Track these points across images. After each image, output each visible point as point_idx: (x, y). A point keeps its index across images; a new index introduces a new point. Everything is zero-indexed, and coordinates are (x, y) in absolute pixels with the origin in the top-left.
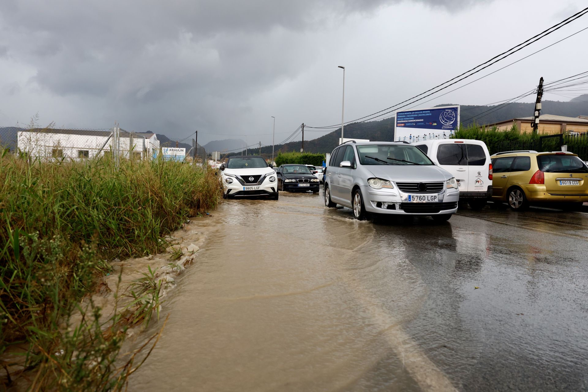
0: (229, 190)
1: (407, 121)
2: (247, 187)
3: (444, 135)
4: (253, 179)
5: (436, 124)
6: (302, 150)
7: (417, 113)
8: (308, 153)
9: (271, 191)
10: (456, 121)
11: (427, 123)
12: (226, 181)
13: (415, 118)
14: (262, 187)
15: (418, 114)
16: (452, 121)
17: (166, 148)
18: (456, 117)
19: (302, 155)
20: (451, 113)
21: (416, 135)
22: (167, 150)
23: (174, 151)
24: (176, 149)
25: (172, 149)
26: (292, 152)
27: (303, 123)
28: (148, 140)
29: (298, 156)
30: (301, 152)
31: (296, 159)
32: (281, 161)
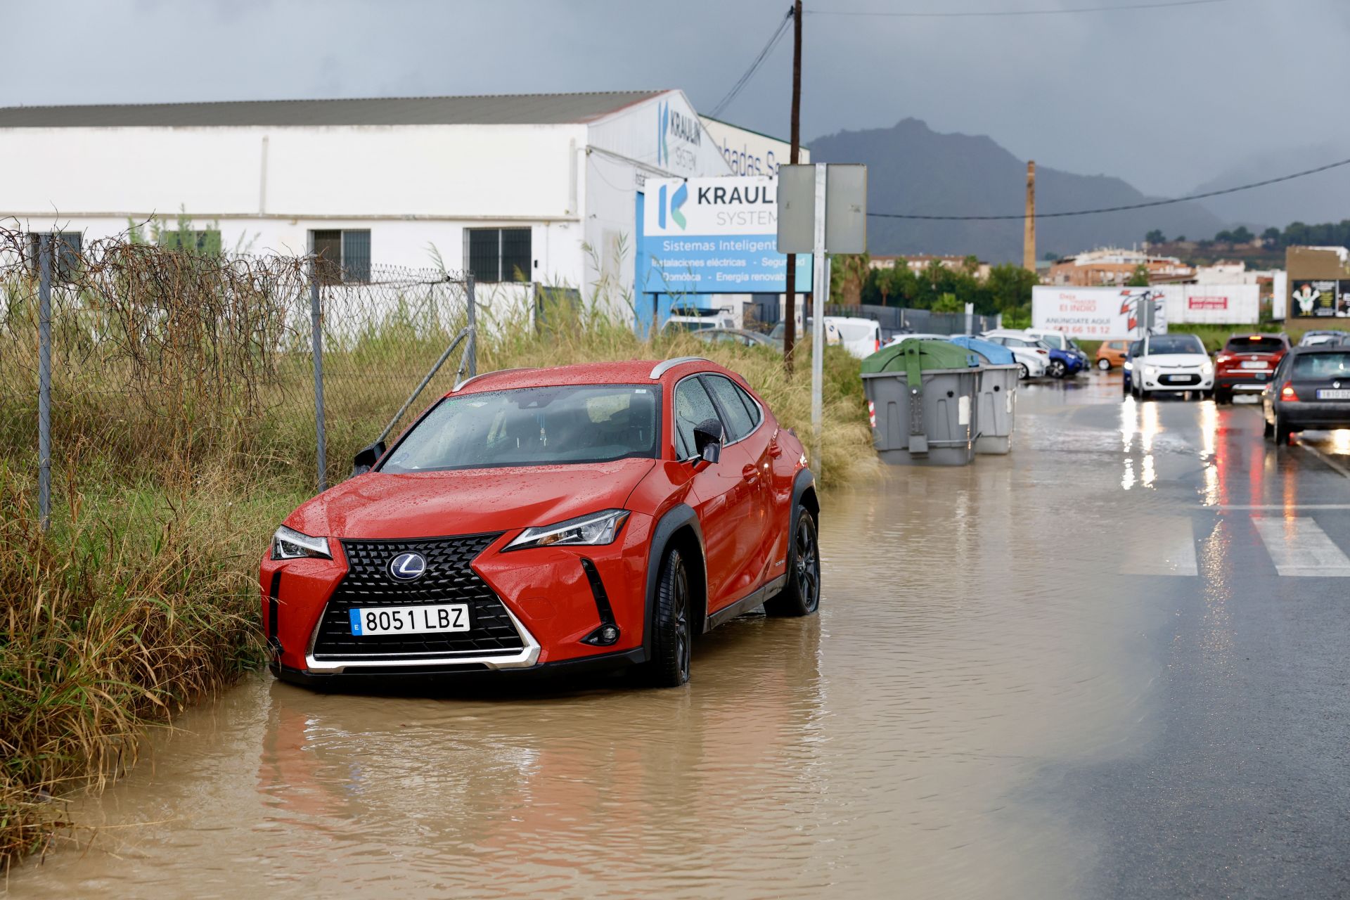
17: (671, 185)
22: (680, 198)
23: (732, 199)
24: (747, 189)
25: (716, 189)
28: (580, 134)
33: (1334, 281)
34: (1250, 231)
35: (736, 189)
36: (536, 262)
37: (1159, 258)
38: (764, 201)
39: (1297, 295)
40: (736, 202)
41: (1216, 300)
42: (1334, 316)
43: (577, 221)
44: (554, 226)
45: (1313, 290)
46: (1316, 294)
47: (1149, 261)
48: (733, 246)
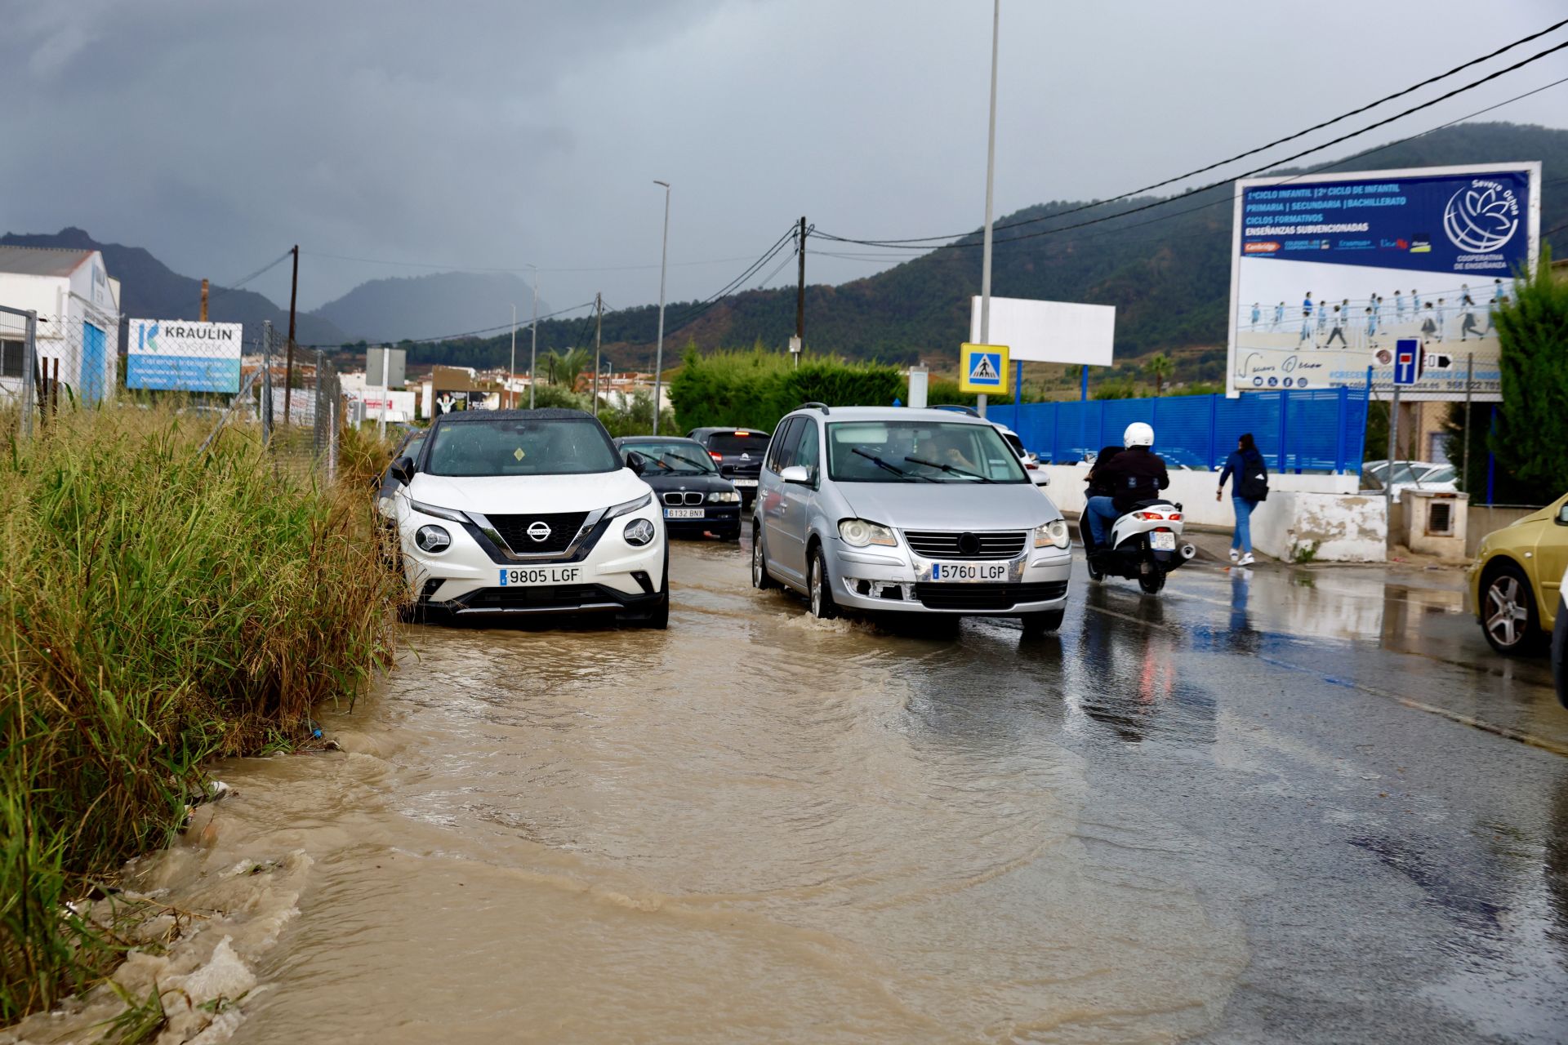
0: (429, 579)
1: (1290, 231)
2: (519, 568)
3: (1467, 299)
4: (547, 531)
5: (1424, 248)
6: (795, 345)
7: (1336, 191)
8: (823, 361)
9: (634, 588)
10: (1522, 236)
11: (1385, 244)
12: (420, 538)
13: (1331, 217)
14: (587, 572)
15: (1342, 198)
16: (1505, 232)
17: (149, 323)
18: (1523, 217)
19: (796, 366)
20: (1500, 196)
21: (1334, 299)
22: (154, 331)
23: (188, 335)
24: (198, 330)
25: (178, 329)
26: (752, 349)
27: (803, 220)
28: (64, 283)
29: (779, 372)
30: (792, 350)
31: (769, 385)
32: (694, 394)
33: (466, 392)
35: (191, 329)
38: (210, 338)
39: (439, 401)
40: (191, 337)
45: (451, 398)
46: (453, 401)
48: (189, 363)
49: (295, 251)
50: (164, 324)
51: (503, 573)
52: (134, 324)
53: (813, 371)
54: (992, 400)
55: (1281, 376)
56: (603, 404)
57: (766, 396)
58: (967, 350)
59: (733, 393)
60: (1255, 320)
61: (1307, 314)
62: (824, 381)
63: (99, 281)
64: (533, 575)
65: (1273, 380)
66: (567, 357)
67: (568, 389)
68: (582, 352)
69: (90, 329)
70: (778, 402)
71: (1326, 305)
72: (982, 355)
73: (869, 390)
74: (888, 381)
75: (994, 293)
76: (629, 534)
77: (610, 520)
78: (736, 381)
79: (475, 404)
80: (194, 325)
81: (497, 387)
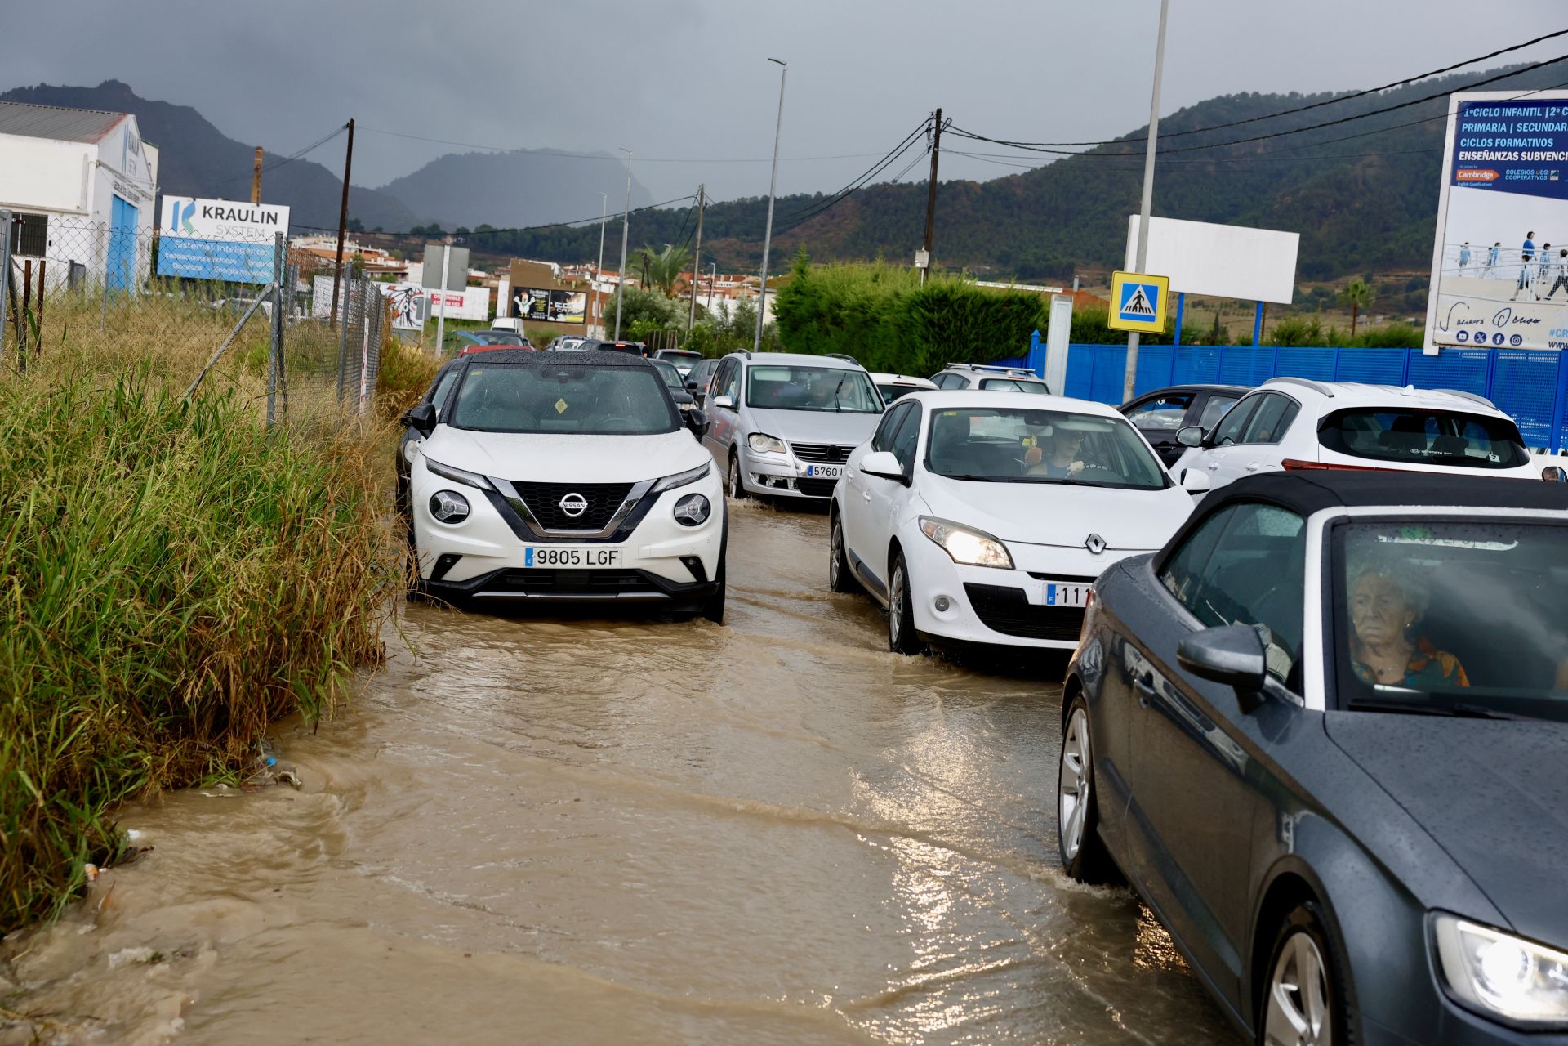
0: (443, 557)
1: (1512, 156)
2: (548, 547)
4: (583, 505)
6: (922, 259)
8: (953, 280)
9: (684, 575)
12: (435, 505)
14: (628, 555)
17: (185, 202)
19: (922, 285)
22: (189, 212)
23: (229, 216)
24: (240, 211)
25: (217, 209)
26: (872, 260)
27: (939, 112)
28: (92, 151)
29: (901, 291)
30: (918, 265)
31: (888, 305)
32: (803, 311)
33: (548, 291)
34: (442, 229)
35: (232, 210)
36: (50, 242)
37: (370, 249)
38: (252, 221)
39: (517, 299)
40: (231, 219)
41: (454, 299)
42: (546, 320)
43: (87, 215)
44: (66, 217)
45: (530, 296)
46: (533, 300)
47: (360, 251)
48: (227, 249)
49: (351, 126)
50: (201, 203)
51: (529, 552)
52: (168, 201)
53: (941, 291)
54: (1145, 338)
55: (1490, 331)
56: (700, 312)
57: (885, 317)
58: (1119, 279)
59: (847, 312)
60: (1463, 263)
61: (1526, 258)
62: (952, 304)
63: (132, 148)
64: (564, 555)
65: (1481, 336)
66: (665, 255)
67: (664, 294)
68: (681, 252)
69: (120, 203)
70: (899, 326)
71: (1550, 249)
72: (1137, 286)
73: (1005, 317)
74: (1028, 307)
75: (1154, 213)
76: (680, 511)
77: (659, 493)
78: (851, 299)
79: (557, 304)
80: (236, 206)
81: (583, 286)
